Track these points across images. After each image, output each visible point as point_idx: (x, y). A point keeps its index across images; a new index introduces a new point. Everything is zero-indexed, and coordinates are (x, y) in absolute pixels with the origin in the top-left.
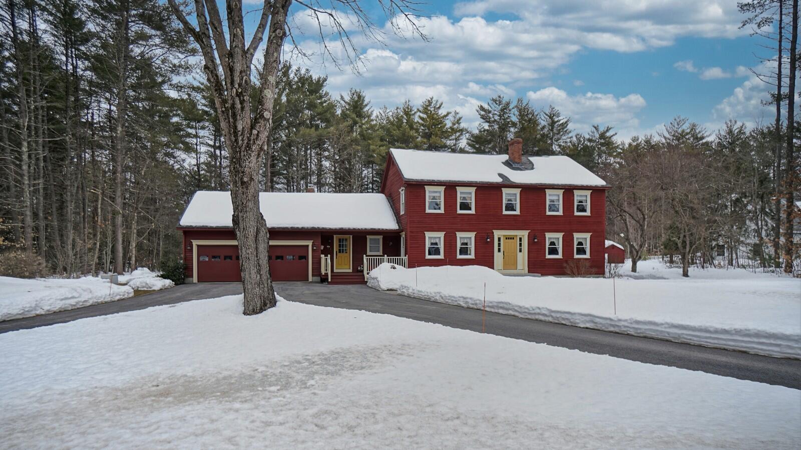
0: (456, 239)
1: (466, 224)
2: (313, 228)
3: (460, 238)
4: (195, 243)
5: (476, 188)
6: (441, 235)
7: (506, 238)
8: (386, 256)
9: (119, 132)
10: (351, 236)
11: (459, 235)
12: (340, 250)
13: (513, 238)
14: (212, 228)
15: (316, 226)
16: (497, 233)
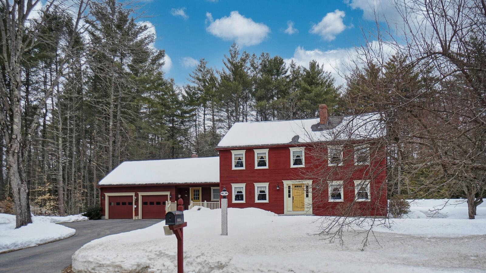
0: (254, 188)
1: (262, 176)
2: (169, 183)
3: (258, 187)
4: (107, 195)
5: (268, 149)
6: (243, 185)
7: (295, 187)
8: (205, 201)
9: (111, 126)
10: (201, 188)
11: (257, 185)
12: (194, 198)
13: (301, 187)
14: (114, 185)
15: (171, 182)
16: (286, 183)
